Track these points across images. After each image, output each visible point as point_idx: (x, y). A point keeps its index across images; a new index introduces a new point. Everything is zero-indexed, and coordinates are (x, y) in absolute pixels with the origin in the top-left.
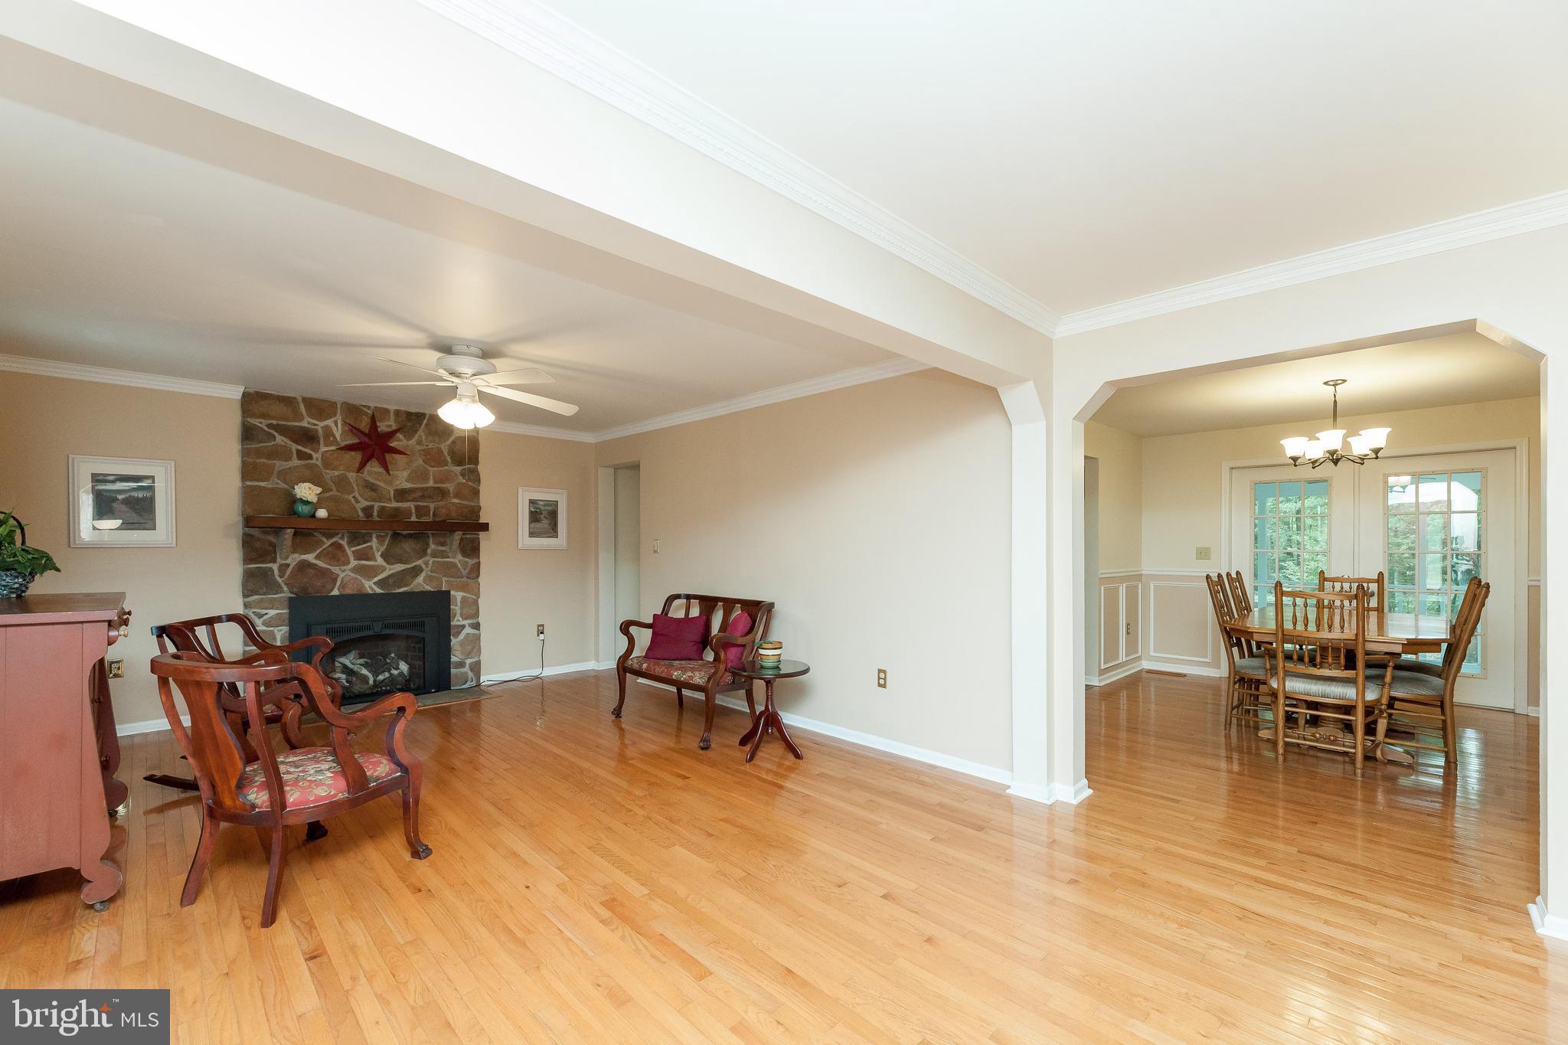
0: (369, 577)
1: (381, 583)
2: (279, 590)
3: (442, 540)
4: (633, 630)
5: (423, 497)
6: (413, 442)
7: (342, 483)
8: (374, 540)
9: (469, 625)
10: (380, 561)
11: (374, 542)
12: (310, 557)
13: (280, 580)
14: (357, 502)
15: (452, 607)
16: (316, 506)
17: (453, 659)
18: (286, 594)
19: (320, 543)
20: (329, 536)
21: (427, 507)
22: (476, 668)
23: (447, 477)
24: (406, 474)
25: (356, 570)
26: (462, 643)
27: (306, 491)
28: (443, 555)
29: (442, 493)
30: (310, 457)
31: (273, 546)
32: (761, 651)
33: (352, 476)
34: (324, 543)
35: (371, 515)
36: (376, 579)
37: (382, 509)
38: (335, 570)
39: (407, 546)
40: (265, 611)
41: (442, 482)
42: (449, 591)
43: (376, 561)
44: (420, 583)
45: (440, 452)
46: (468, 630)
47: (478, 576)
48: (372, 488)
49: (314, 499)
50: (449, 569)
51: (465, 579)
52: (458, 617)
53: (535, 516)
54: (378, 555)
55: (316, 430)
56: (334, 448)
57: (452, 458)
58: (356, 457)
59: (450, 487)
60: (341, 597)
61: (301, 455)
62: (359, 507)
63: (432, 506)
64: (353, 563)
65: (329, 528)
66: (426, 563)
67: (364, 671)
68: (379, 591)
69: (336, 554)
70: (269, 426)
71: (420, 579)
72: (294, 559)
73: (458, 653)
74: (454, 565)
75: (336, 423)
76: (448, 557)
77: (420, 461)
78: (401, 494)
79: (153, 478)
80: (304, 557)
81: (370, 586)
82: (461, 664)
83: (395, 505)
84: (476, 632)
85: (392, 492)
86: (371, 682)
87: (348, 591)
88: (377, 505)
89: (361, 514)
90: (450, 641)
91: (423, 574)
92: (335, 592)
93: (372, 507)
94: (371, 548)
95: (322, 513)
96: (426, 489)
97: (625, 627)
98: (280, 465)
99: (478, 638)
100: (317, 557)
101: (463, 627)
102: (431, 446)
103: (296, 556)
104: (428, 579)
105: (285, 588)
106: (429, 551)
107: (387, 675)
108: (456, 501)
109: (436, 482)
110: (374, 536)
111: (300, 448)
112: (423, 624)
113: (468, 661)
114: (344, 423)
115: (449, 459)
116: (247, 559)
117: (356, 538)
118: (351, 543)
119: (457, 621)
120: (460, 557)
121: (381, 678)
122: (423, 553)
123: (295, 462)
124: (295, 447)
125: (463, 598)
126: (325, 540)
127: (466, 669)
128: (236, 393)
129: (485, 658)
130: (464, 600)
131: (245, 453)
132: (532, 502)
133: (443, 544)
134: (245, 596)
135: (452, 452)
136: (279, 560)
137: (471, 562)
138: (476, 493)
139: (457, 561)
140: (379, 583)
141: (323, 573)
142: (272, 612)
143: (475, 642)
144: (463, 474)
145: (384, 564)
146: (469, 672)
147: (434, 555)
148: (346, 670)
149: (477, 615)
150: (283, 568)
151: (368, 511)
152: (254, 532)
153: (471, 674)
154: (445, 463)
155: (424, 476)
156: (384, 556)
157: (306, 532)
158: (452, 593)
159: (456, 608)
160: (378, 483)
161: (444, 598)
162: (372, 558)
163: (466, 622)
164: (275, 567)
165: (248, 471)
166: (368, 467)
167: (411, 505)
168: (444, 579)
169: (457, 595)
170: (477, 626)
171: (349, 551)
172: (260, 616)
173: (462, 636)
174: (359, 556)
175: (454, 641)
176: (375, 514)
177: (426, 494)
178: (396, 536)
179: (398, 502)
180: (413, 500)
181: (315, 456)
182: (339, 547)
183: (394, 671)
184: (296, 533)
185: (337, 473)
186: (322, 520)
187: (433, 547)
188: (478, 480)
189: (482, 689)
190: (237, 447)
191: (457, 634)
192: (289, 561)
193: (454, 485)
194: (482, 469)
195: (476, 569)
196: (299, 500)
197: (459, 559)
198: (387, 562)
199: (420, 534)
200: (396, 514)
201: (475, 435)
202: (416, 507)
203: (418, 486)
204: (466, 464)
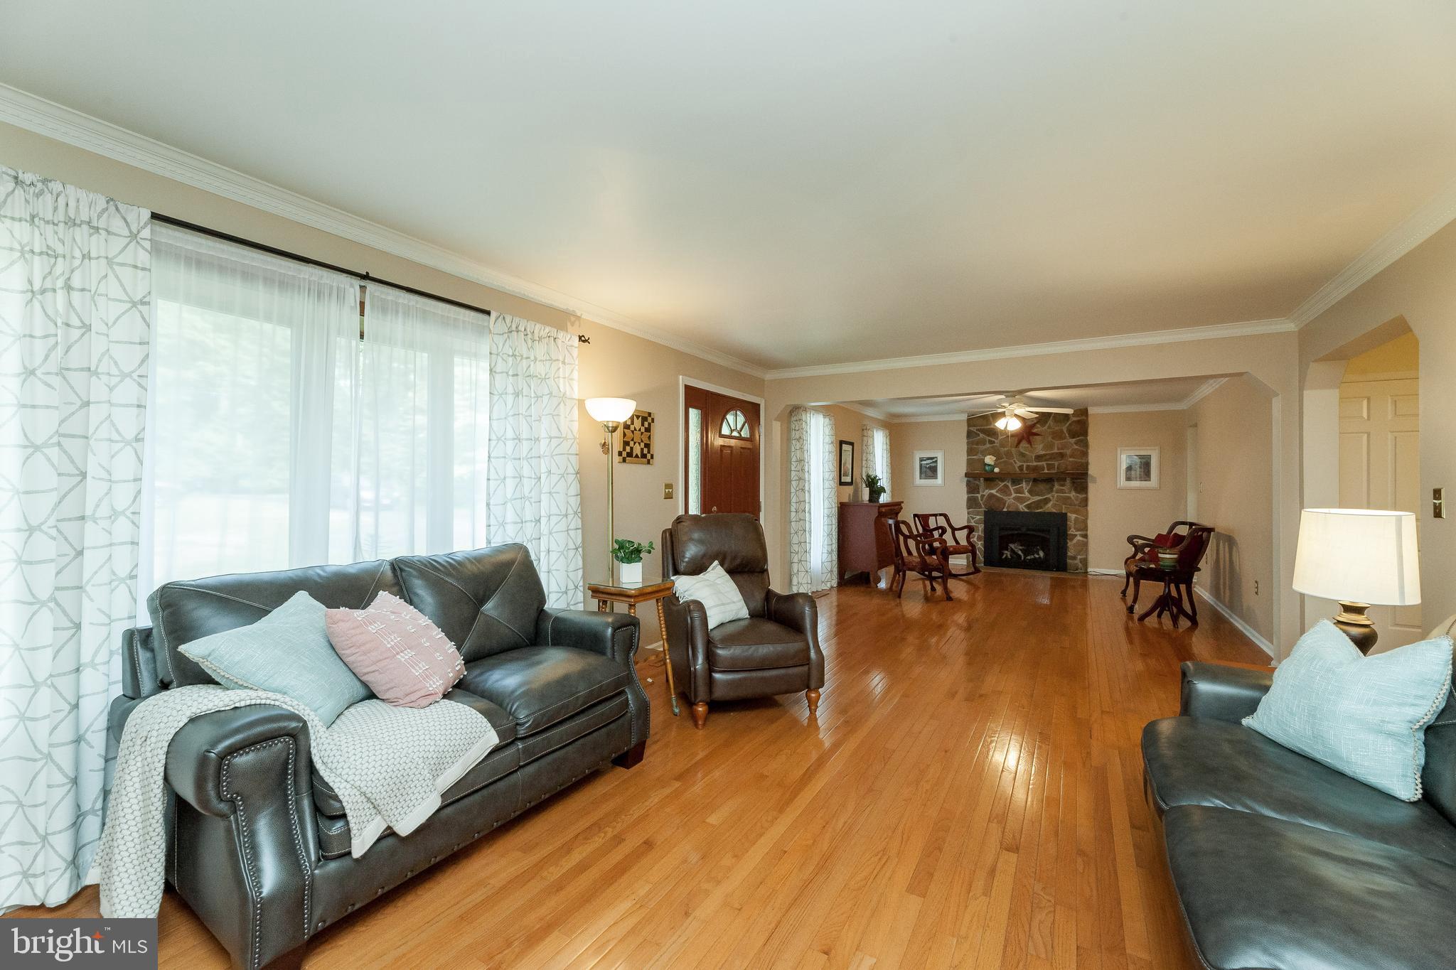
0: (1022, 503)
1: (1028, 506)
2: (980, 507)
3: (1062, 483)
5: (1051, 459)
6: (1046, 427)
7: (1008, 454)
8: (1024, 483)
9: (1080, 535)
10: (1027, 494)
11: (1024, 485)
12: (993, 492)
13: (981, 502)
14: (1016, 463)
15: (1068, 523)
16: (994, 467)
17: (1069, 554)
18: (984, 509)
19: (997, 485)
20: (1003, 481)
21: (1054, 464)
22: (1085, 562)
23: (1065, 446)
24: (1041, 446)
25: (1015, 498)
26: (1074, 545)
27: (989, 460)
28: (1062, 492)
29: (1062, 455)
30: (994, 442)
31: (977, 485)
33: (1014, 450)
34: (1000, 485)
35: (1023, 470)
36: (1025, 504)
37: (1028, 466)
38: (1005, 498)
39: (1042, 487)
40: (975, 516)
41: (1062, 449)
42: (1066, 514)
43: (1025, 494)
44: (1049, 507)
45: (1062, 431)
46: (1079, 538)
47: (1087, 505)
48: (1023, 455)
49: (993, 464)
50: (1066, 500)
51: (1077, 507)
52: (1072, 529)
53: (1131, 467)
54: (1026, 491)
56: (1005, 436)
58: (1015, 440)
59: (1068, 452)
60: (1009, 513)
61: (990, 442)
62: (1016, 466)
63: (1056, 463)
64: (1014, 495)
65: (1002, 477)
66: (1054, 496)
67: (1020, 553)
68: (1026, 510)
69: (1005, 490)
70: (978, 430)
71: (1050, 505)
72: (987, 492)
73: (1072, 551)
74: (1069, 498)
76: (1065, 493)
77: (1050, 439)
78: (1039, 458)
79: (936, 457)
80: (991, 491)
81: (1022, 507)
82: (1074, 558)
83: (1035, 464)
84: (1085, 540)
85: (1033, 457)
86: (1023, 559)
87: (1011, 509)
88: (1025, 465)
89: (1018, 470)
90: (1067, 543)
91: (1051, 503)
92: (1005, 510)
93: (1023, 465)
94: (1022, 487)
95: (996, 470)
96: (1053, 453)
98: (982, 447)
99: (1086, 544)
100: (997, 492)
101: (1076, 535)
102: (1057, 428)
104: (1054, 505)
105: (983, 506)
106: (1054, 489)
107: (1032, 557)
108: (1071, 459)
109: (1058, 449)
110: (1024, 481)
111: (990, 438)
112: (1048, 531)
113: (1079, 557)
115: (1067, 435)
116: (969, 492)
117: (1016, 481)
118: (1012, 485)
119: (1072, 531)
121: (1029, 558)
122: (1051, 490)
123: (988, 445)
124: (988, 438)
126: (1000, 483)
127: (1077, 561)
128: (964, 417)
129: (1092, 557)
130: (1076, 519)
131: (968, 443)
132: (1129, 457)
133: (1063, 485)
134: (968, 509)
135: (1069, 431)
136: (981, 492)
137: (1081, 496)
138: (1086, 454)
139: (1071, 495)
140: (1026, 506)
141: (998, 499)
142: (978, 517)
143: (1084, 546)
144: (1076, 444)
145: (1029, 496)
146: (1080, 564)
147: (1057, 492)
148: (1012, 551)
149: (1086, 528)
150: (983, 496)
151: (1021, 468)
152: (971, 479)
153: (1080, 565)
154: (1065, 438)
155: (1051, 446)
156: (1030, 492)
157: (990, 479)
158: (1069, 514)
159: (1071, 523)
160: (1026, 453)
161: (1063, 517)
162: (1023, 493)
163: (1078, 533)
164: (979, 496)
165: (970, 451)
166: (1021, 445)
167: (1044, 463)
168: (1064, 506)
169: (1072, 516)
170: (1086, 536)
171: (1012, 489)
172: (973, 518)
173: (1075, 541)
174: (1017, 491)
175: (1070, 544)
176: (1025, 469)
177: (1053, 457)
178: (1035, 480)
179: (1036, 461)
180: (1046, 460)
181: (996, 441)
182: (1006, 486)
183: (1037, 556)
184: (987, 480)
185: (1006, 449)
186: (996, 473)
187: (1057, 487)
188: (1086, 445)
189: (1089, 576)
190: (965, 440)
191: (1071, 540)
192: (984, 493)
193: (1070, 450)
194: (1090, 438)
195: (1085, 502)
196: (986, 464)
197: (1073, 494)
198: (1031, 495)
199: (1049, 480)
200: (1035, 469)
201: (1084, 418)
202: (1047, 464)
203: (1048, 452)
204: (1078, 436)
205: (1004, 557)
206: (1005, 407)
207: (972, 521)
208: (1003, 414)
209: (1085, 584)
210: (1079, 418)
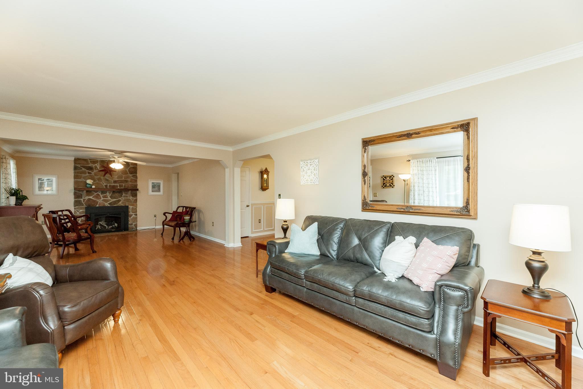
0: (106, 202)
1: (109, 204)
2: (83, 205)
3: (126, 193)
4: (166, 214)
5: (121, 182)
7: (99, 179)
8: (108, 193)
9: (134, 214)
10: (109, 198)
11: (108, 194)
12: (91, 197)
13: (83, 203)
14: (103, 184)
15: (129, 210)
16: (92, 185)
17: (129, 223)
18: (85, 206)
19: (93, 194)
20: (96, 192)
21: (123, 185)
22: (136, 226)
23: (128, 177)
24: (116, 177)
26: (132, 219)
27: (89, 182)
28: (127, 197)
29: (127, 181)
30: (91, 173)
31: (81, 194)
32: (185, 218)
33: (102, 177)
34: (95, 194)
35: (107, 187)
36: (108, 203)
37: (110, 185)
38: (98, 200)
39: (117, 195)
40: (79, 210)
43: (108, 198)
44: (120, 204)
45: (126, 171)
46: (133, 216)
47: (137, 202)
48: (107, 180)
49: (92, 184)
50: (128, 200)
51: (133, 203)
52: (131, 212)
53: (153, 187)
54: (109, 197)
55: (93, 167)
56: (97, 171)
57: (129, 172)
58: (103, 173)
59: (129, 180)
60: (99, 207)
61: (89, 173)
62: (104, 185)
63: (124, 185)
64: (102, 199)
65: (95, 190)
66: (122, 199)
67: (105, 225)
68: (109, 205)
69: (98, 197)
70: (81, 166)
71: (120, 203)
72: (87, 198)
73: (130, 221)
74: (130, 199)
75: (98, 165)
76: (128, 197)
77: (120, 173)
78: (115, 182)
79: (52, 179)
80: (89, 197)
81: (107, 204)
82: (132, 224)
83: (114, 184)
84: (136, 216)
85: (113, 181)
86: (107, 228)
87: (100, 206)
89: (104, 187)
90: (128, 218)
91: (121, 202)
92: (98, 206)
93: (107, 185)
94: (107, 195)
95: (93, 187)
96: (122, 180)
97: (164, 214)
98: (83, 175)
99: (137, 218)
100: (93, 197)
101: (132, 215)
103: (87, 197)
104: (123, 203)
105: (84, 205)
107: (112, 226)
108: (130, 183)
109: (125, 178)
110: (108, 192)
111: (88, 171)
112: (121, 214)
113: (134, 224)
114: (100, 165)
115: (128, 173)
116: (75, 198)
117: (103, 192)
118: (101, 194)
119: (131, 213)
120: (131, 197)
121: (110, 227)
122: (121, 196)
123: (87, 174)
124: (87, 171)
125: (132, 207)
126: (95, 193)
127: (133, 226)
128: (73, 159)
129: (139, 224)
130: (132, 208)
131: (75, 173)
132: (152, 183)
133: (127, 194)
134: (74, 207)
135: (129, 171)
136: (83, 198)
137: (135, 198)
138: (136, 181)
141: (94, 201)
142: (81, 210)
143: (136, 219)
144: (132, 176)
145: (110, 199)
146: (134, 226)
147: (124, 197)
148: (101, 225)
149: (136, 212)
150: (84, 200)
151: (106, 186)
152: (77, 191)
153: (134, 227)
155: (121, 177)
156: (111, 197)
157: (89, 191)
158: (129, 206)
160: (109, 179)
161: (127, 207)
163: (133, 214)
164: (82, 200)
165: (76, 177)
166: (106, 175)
167: (118, 184)
168: (127, 203)
169: (131, 207)
170: (136, 215)
171: (101, 196)
172: (78, 211)
173: (132, 217)
174: (104, 197)
175: (129, 218)
176: (108, 187)
177: (122, 182)
178: (114, 192)
180: (119, 183)
182: (99, 195)
183: (114, 226)
184: (87, 191)
185: (98, 177)
186: (94, 188)
187: (124, 195)
188: (137, 178)
189: (138, 231)
190: (73, 171)
191: (131, 217)
192: (85, 198)
193: (130, 179)
194: (138, 175)
195: (136, 200)
196: (88, 184)
197: (131, 198)
198: (111, 198)
199: (120, 191)
200: (114, 187)
201: (136, 166)
202: (119, 185)
203: (120, 179)
204: (133, 174)
205: (97, 228)
206: (115, 158)
207: (78, 213)
208: (114, 161)
209: (136, 235)
210: (133, 166)
